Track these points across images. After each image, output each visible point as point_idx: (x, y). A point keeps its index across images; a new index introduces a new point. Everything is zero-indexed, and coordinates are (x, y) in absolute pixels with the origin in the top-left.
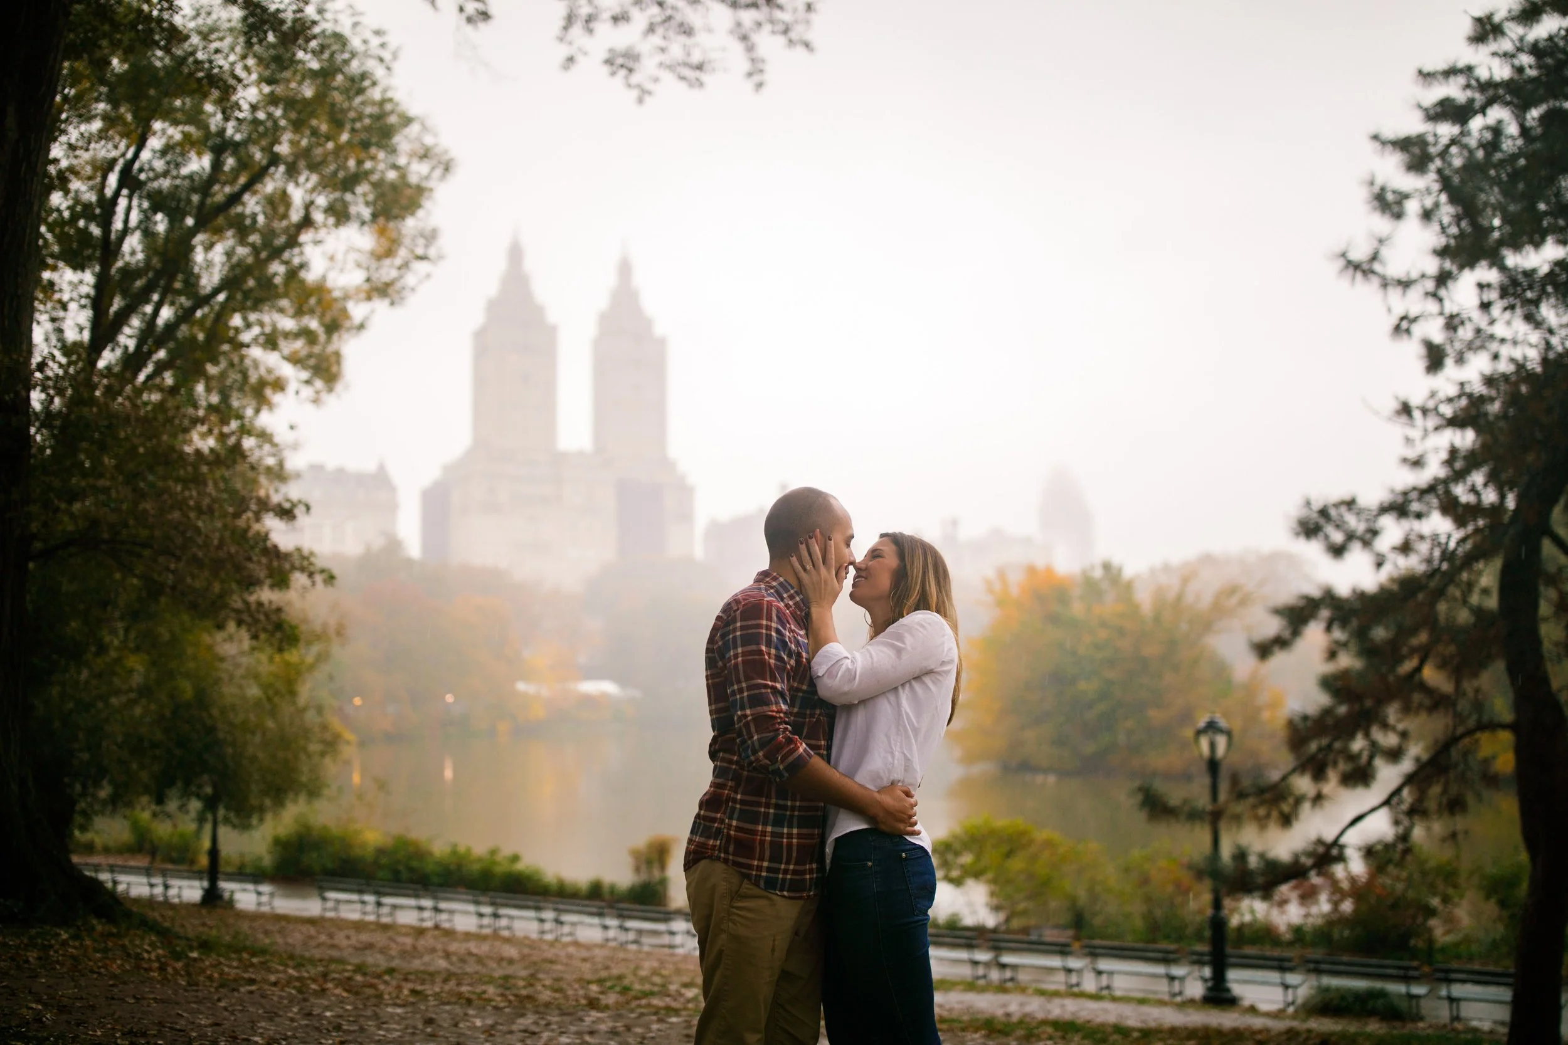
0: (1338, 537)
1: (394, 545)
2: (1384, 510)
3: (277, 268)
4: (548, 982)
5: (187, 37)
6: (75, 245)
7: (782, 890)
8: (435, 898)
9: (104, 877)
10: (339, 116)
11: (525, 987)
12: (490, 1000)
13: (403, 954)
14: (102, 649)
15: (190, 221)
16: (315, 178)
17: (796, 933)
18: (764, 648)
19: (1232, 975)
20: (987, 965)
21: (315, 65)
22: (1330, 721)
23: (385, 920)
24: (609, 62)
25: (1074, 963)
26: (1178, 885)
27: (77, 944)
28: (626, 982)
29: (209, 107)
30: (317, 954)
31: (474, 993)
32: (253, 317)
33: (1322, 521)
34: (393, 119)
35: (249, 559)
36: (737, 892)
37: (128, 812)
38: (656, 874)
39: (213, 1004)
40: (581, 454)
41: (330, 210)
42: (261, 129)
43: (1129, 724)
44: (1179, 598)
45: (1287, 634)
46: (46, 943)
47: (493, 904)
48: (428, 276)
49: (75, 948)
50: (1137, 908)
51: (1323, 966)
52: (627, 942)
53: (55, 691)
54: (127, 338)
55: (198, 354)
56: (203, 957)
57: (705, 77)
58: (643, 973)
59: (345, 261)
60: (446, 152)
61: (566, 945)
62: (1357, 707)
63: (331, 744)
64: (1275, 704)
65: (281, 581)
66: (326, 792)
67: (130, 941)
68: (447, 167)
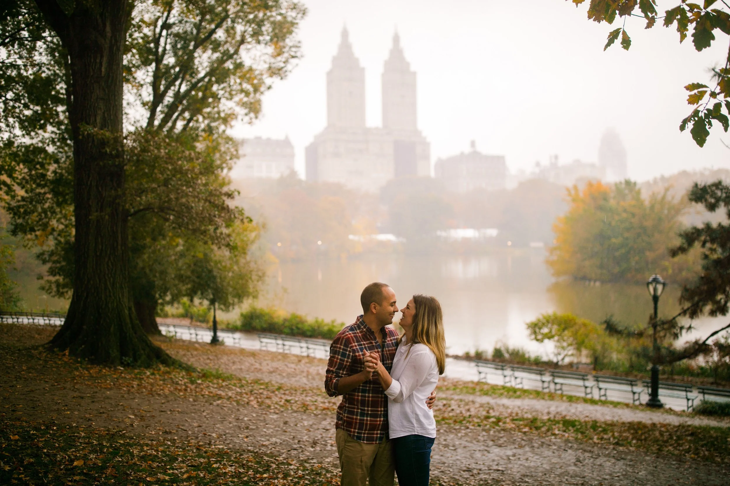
0: (712, 200)
1: (293, 173)
3: (229, 65)
7: (363, 440)
15: (192, 45)
19: (661, 392)
20: (549, 383)
25: (588, 384)
27: (153, 377)
30: (252, 377)
32: (222, 85)
33: (704, 194)
37: (180, 302)
40: (377, 129)
41: (253, 35)
43: (637, 258)
44: (664, 198)
45: (685, 246)
46: (141, 377)
49: (152, 379)
51: (707, 391)
53: (145, 256)
54: (169, 98)
55: (199, 104)
56: (203, 382)
59: (260, 60)
60: (304, 5)
67: (174, 375)
68: (304, 13)
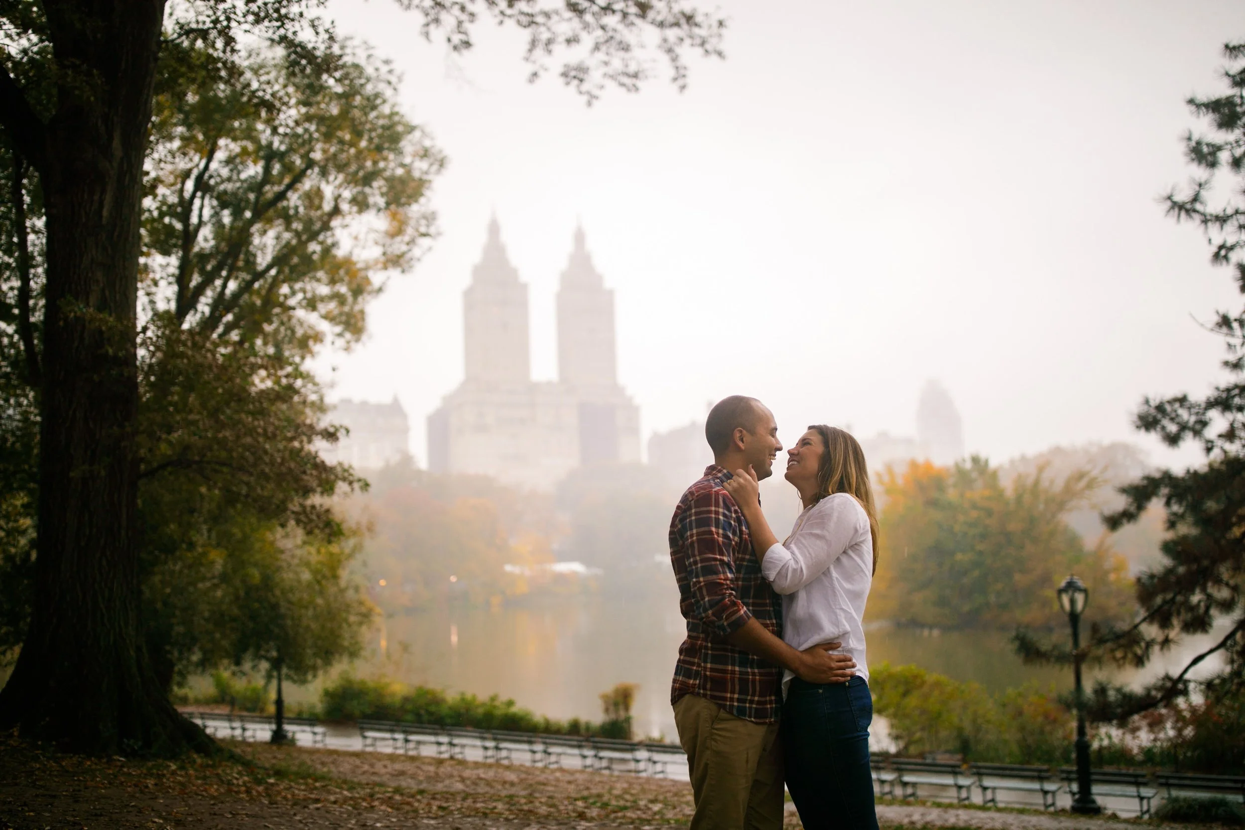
0: (1173, 428)
1: (407, 459)
2: (1211, 404)
3: (314, 247)
4: (543, 800)
5: (241, 74)
6: (162, 237)
7: (750, 717)
8: (450, 735)
9: (198, 722)
10: (360, 128)
11: (526, 804)
12: (500, 814)
13: (429, 779)
14: (191, 546)
15: (248, 214)
16: (341, 177)
17: (764, 750)
18: (714, 529)
19: (1096, 789)
20: (892, 783)
21: (339, 89)
22: (1173, 579)
23: (411, 753)
24: (565, 75)
25: (963, 781)
26: (1046, 716)
27: (183, 773)
28: (605, 799)
29: (260, 126)
30: (364, 779)
31: (487, 808)
32: (298, 286)
33: (1159, 416)
34: (400, 128)
35: (304, 472)
36: (717, 716)
37: (214, 672)
38: (622, 714)
39: (291, 818)
40: (549, 383)
41: (354, 201)
42: (300, 140)
43: (999, 586)
44: (1037, 483)
45: (1133, 509)
46: (160, 773)
47: (495, 739)
48: (430, 249)
49: (181, 776)
50: (1012, 736)
51: (1171, 781)
52: (601, 769)
53: (157, 579)
54: (204, 306)
55: (257, 317)
56: (279, 782)
57: (639, 83)
58: (616, 792)
59: (366, 240)
60: (440, 151)
61: (553, 771)
62: (1194, 567)
63: (366, 616)
64: (1118, 569)
65: (328, 488)
66: (363, 653)
67: (223, 771)
68: (442, 163)
